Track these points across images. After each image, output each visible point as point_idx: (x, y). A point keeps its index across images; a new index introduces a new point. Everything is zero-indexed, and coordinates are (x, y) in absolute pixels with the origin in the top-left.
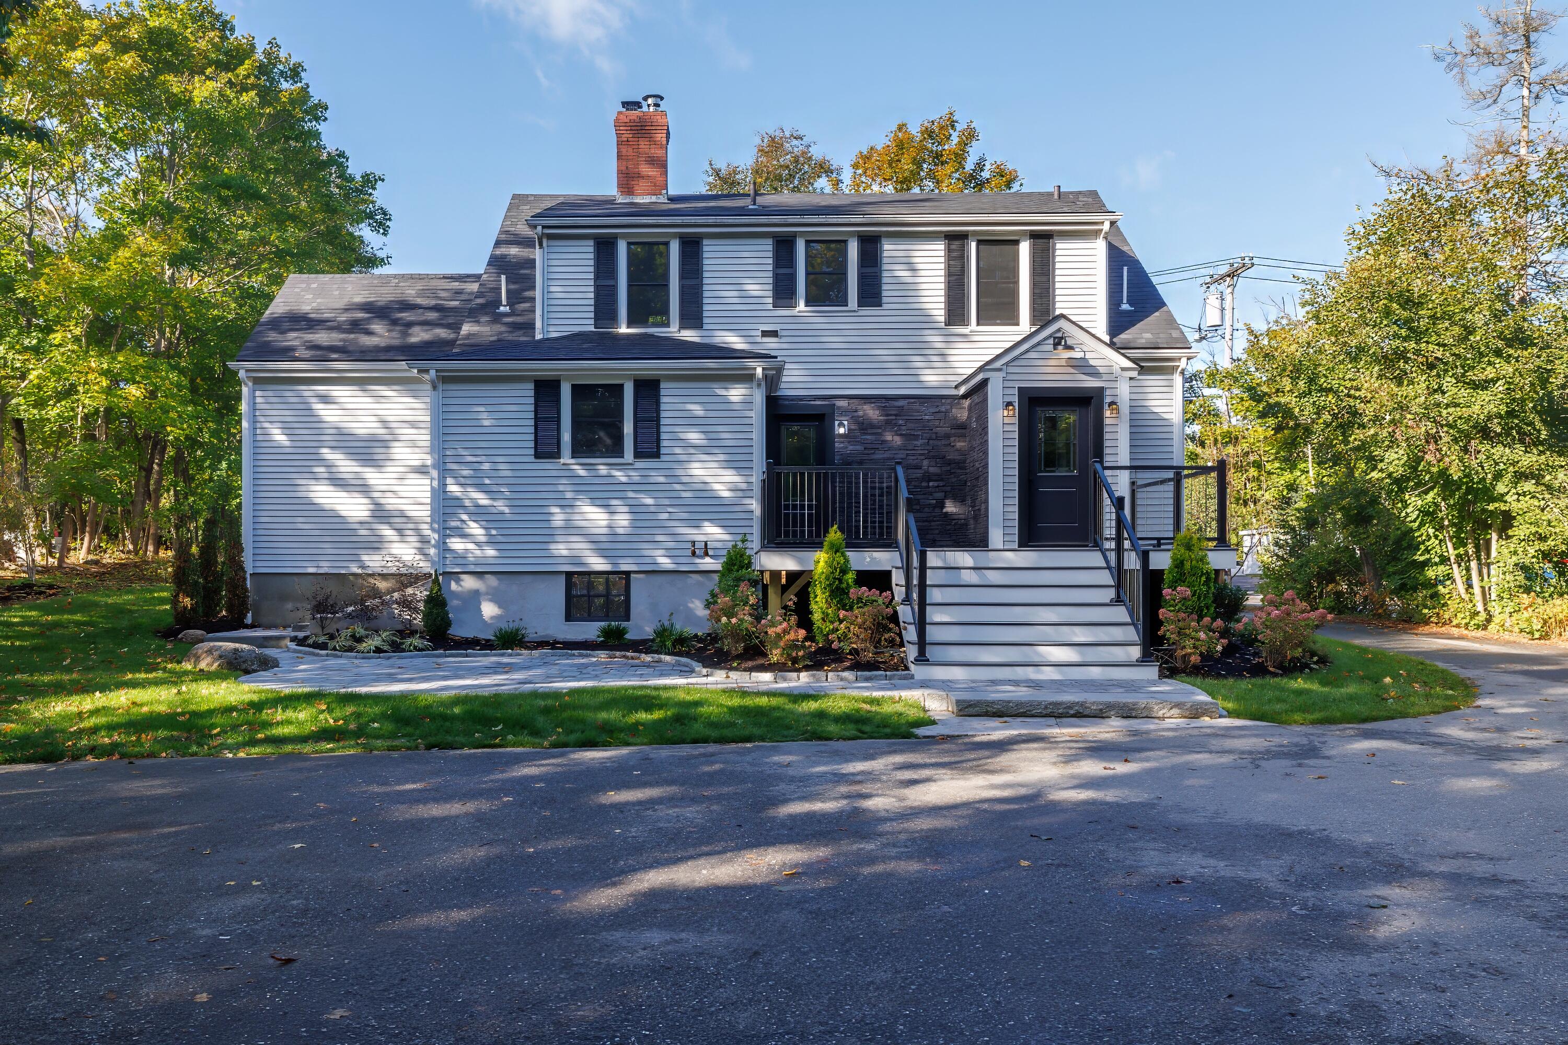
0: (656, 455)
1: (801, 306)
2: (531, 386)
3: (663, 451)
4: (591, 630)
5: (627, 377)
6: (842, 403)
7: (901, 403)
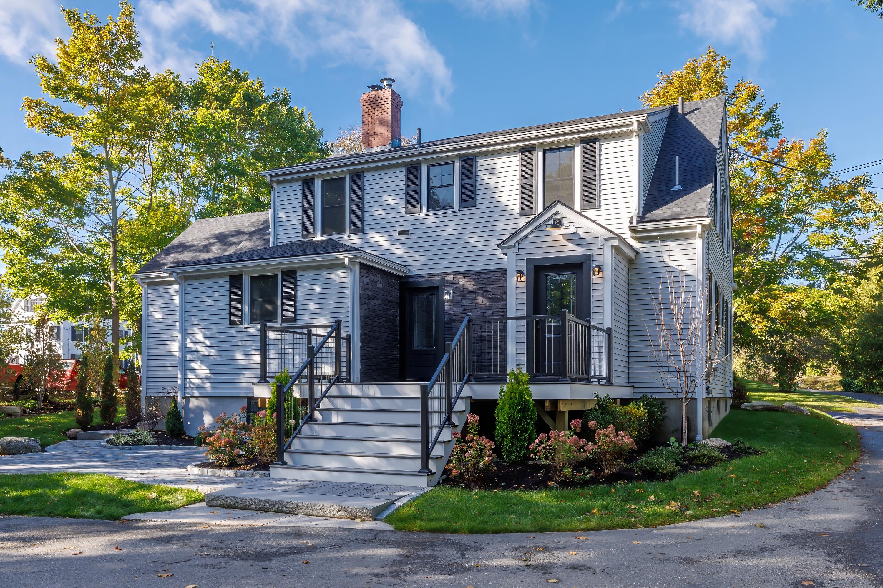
0: (294, 320)
1: (424, 211)
2: (229, 279)
3: (298, 317)
5: (279, 269)
6: (449, 278)
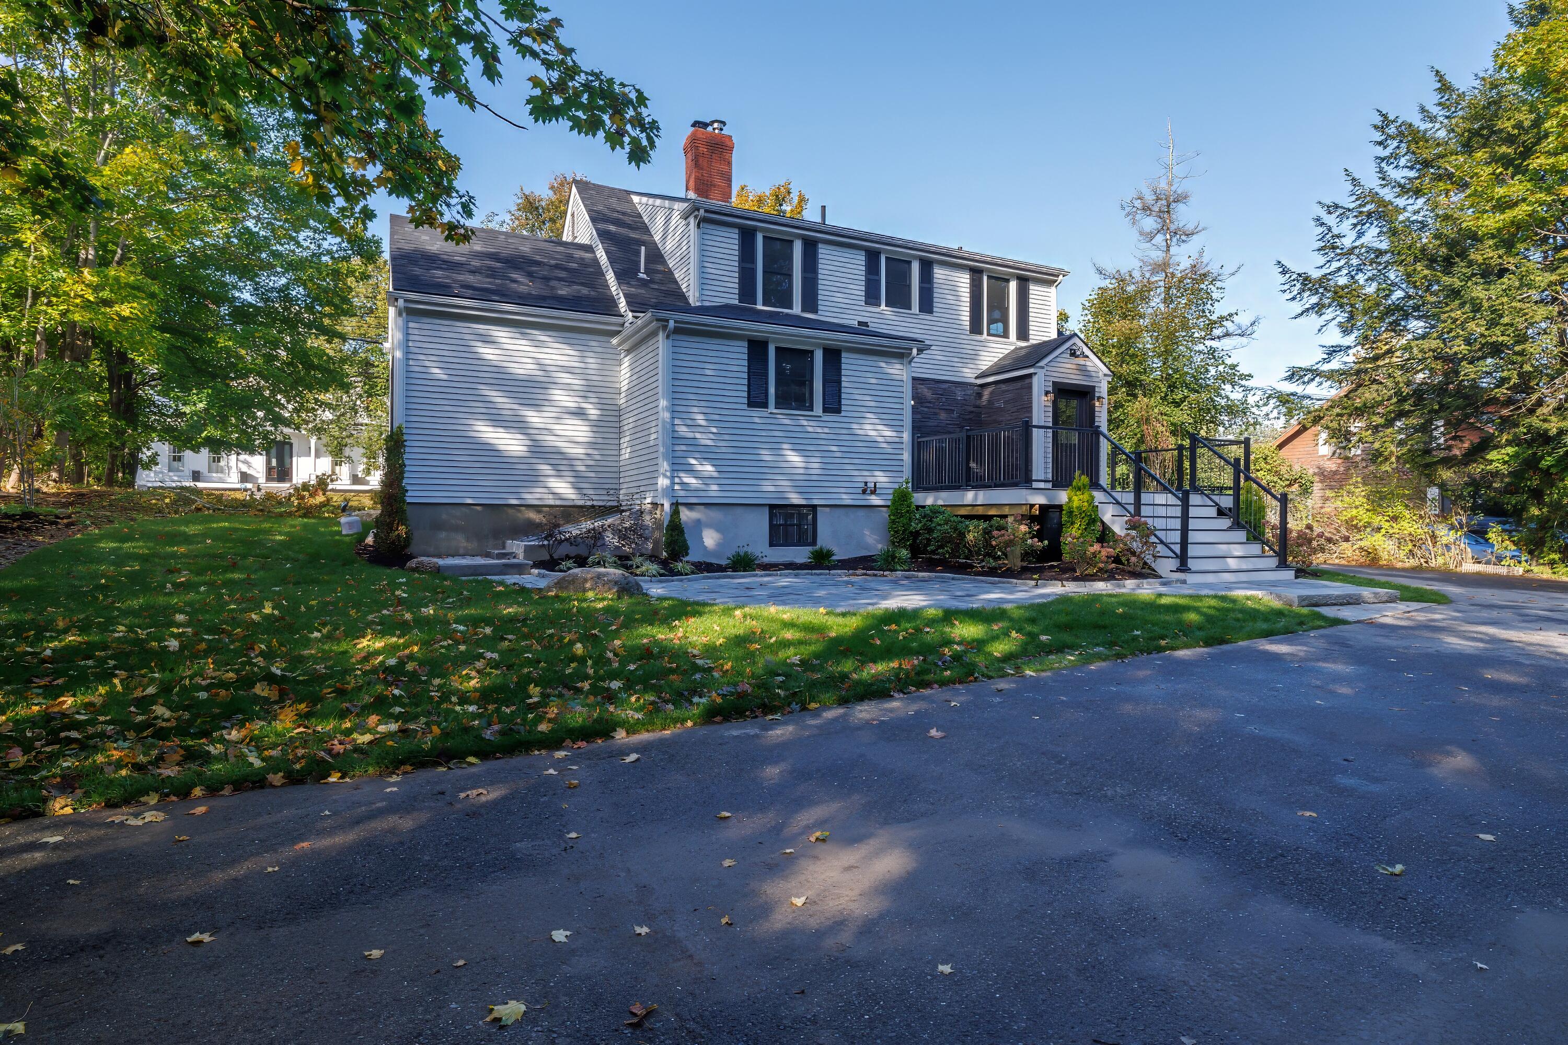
0: (838, 411)
1: (883, 307)
2: (746, 344)
3: (843, 408)
4: (801, 554)
5: (818, 345)
7: (946, 386)
